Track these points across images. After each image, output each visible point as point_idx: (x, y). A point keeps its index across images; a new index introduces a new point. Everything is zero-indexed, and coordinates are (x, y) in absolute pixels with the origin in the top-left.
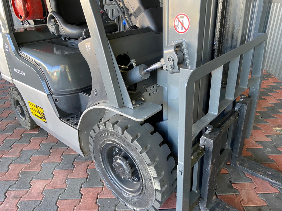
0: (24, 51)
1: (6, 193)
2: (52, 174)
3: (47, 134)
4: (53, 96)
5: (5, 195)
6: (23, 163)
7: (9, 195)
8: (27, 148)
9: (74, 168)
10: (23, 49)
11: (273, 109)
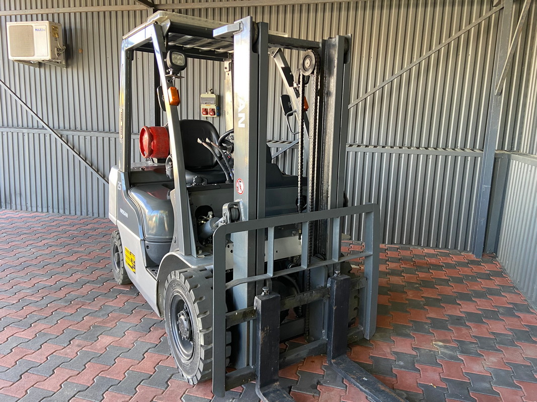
0: (133, 192)
1: (71, 340)
2: (124, 333)
3: (138, 293)
4: (146, 242)
5: (70, 341)
6: (99, 317)
7: (73, 343)
8: (110, 304)
9: (149, 332)
10: (133, 189)
11: (459, 319)
